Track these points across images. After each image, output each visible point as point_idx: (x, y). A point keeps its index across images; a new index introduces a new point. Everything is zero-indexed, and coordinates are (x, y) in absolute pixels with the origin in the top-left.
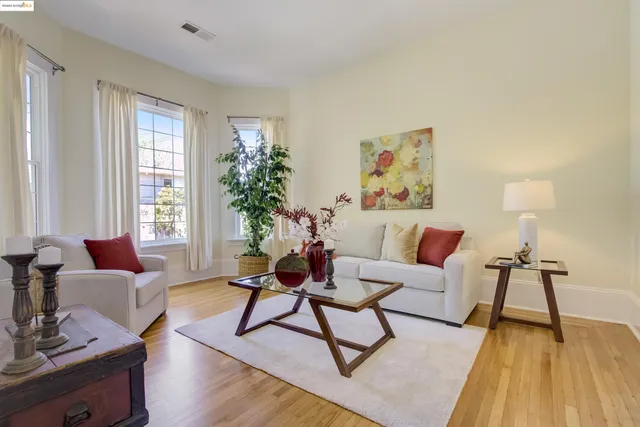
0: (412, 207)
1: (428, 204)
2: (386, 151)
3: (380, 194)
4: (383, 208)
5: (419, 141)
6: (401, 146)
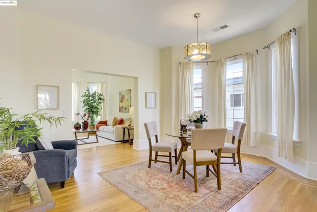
2: (123, 95)
3: (122, 108)
4: (122, 112)
5: (128, 93)
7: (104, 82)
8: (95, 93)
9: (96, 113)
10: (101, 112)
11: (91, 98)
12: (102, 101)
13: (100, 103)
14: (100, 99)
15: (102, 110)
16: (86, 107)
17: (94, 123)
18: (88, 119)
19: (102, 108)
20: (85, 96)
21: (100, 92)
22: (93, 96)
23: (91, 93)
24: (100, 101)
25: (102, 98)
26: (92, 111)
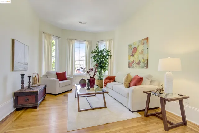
0: (141, 67)
1: (146, 66)
2: (135, 48)
3: (133, 62)
4: (133, 67)
5: (144, 43)
6: (139, 45)
7: (111, 40)
8: (104, 49)
9: (104, 68)
10: (109, 67)
11: (99, 54)
12: (109, 57)
13: (107, 59)
14: (108, 55)
15: (110, 65)
16: (96, 62)
17: (102, 78)
18: (95, 75)
19: (110, 63)
20: (94, 52)
21: (107, 48)
22: (101, 52)
23: (100, 49)
24: (108, 57)
25: (109, 54)
26: (100, 67)
